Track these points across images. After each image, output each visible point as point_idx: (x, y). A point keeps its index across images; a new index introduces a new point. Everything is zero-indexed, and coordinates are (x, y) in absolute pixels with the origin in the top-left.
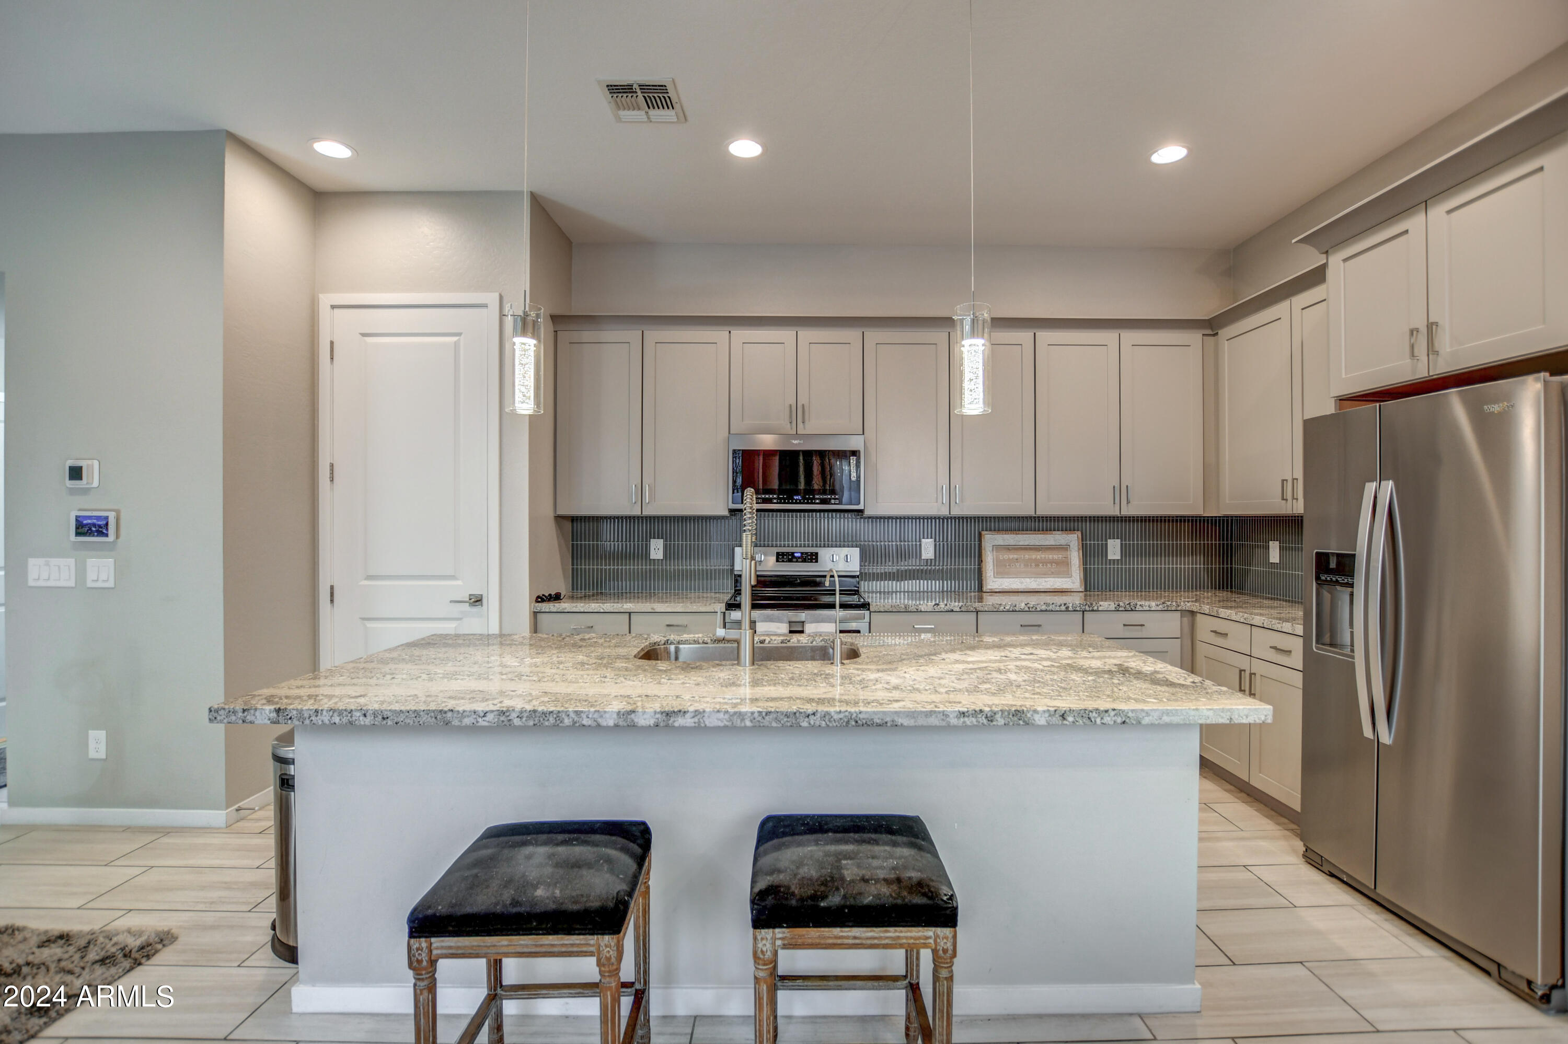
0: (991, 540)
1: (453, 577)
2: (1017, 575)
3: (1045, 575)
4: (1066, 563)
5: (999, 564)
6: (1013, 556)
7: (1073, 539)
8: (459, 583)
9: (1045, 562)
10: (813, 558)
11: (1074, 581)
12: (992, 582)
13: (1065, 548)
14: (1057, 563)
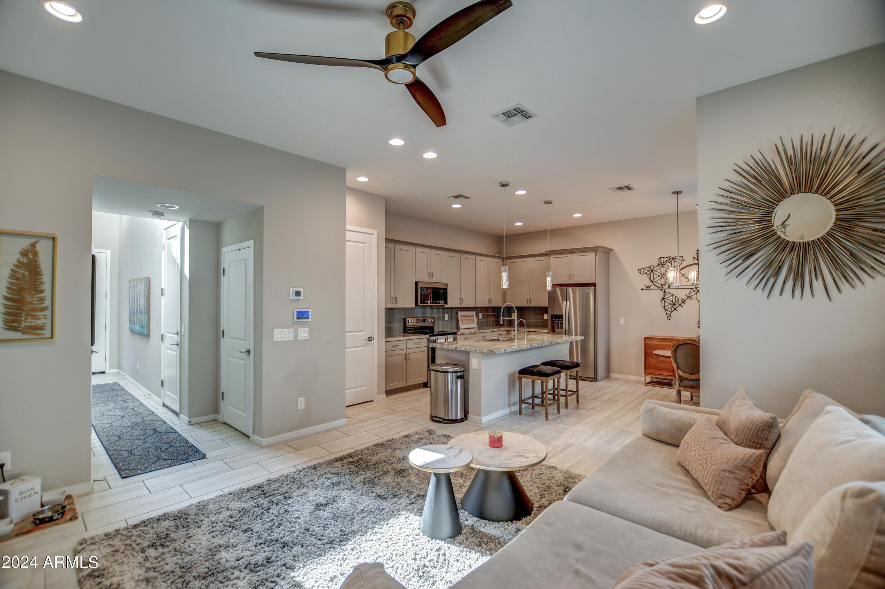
0: (460, 314)
1: (363, 331)
2: (466, 324)
3: (470, 323)
4: (473, 320)
5: (463, 320)
6: (464, 318)
7: (473, 313)
8: (364, 333)
9: (469, 320)
10: (424, 321)
11: (475, 325)
12: (461, 326)
13: (472, 316)
14: (471, 320)
